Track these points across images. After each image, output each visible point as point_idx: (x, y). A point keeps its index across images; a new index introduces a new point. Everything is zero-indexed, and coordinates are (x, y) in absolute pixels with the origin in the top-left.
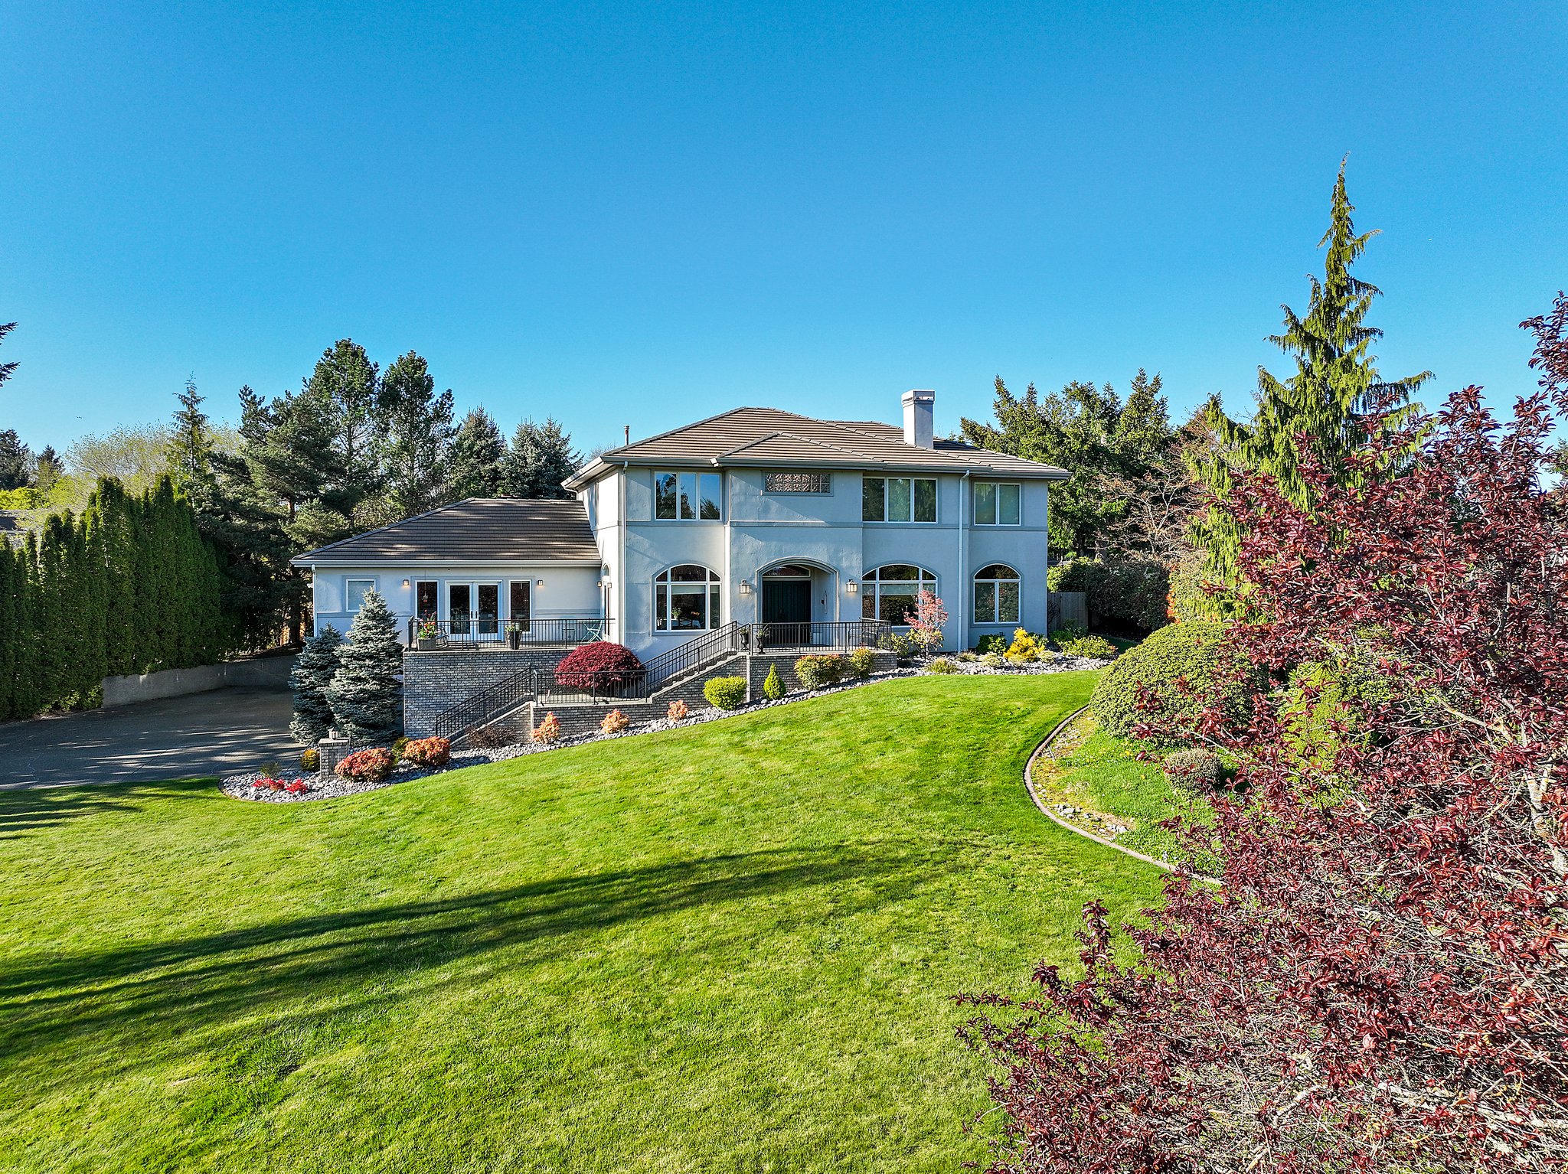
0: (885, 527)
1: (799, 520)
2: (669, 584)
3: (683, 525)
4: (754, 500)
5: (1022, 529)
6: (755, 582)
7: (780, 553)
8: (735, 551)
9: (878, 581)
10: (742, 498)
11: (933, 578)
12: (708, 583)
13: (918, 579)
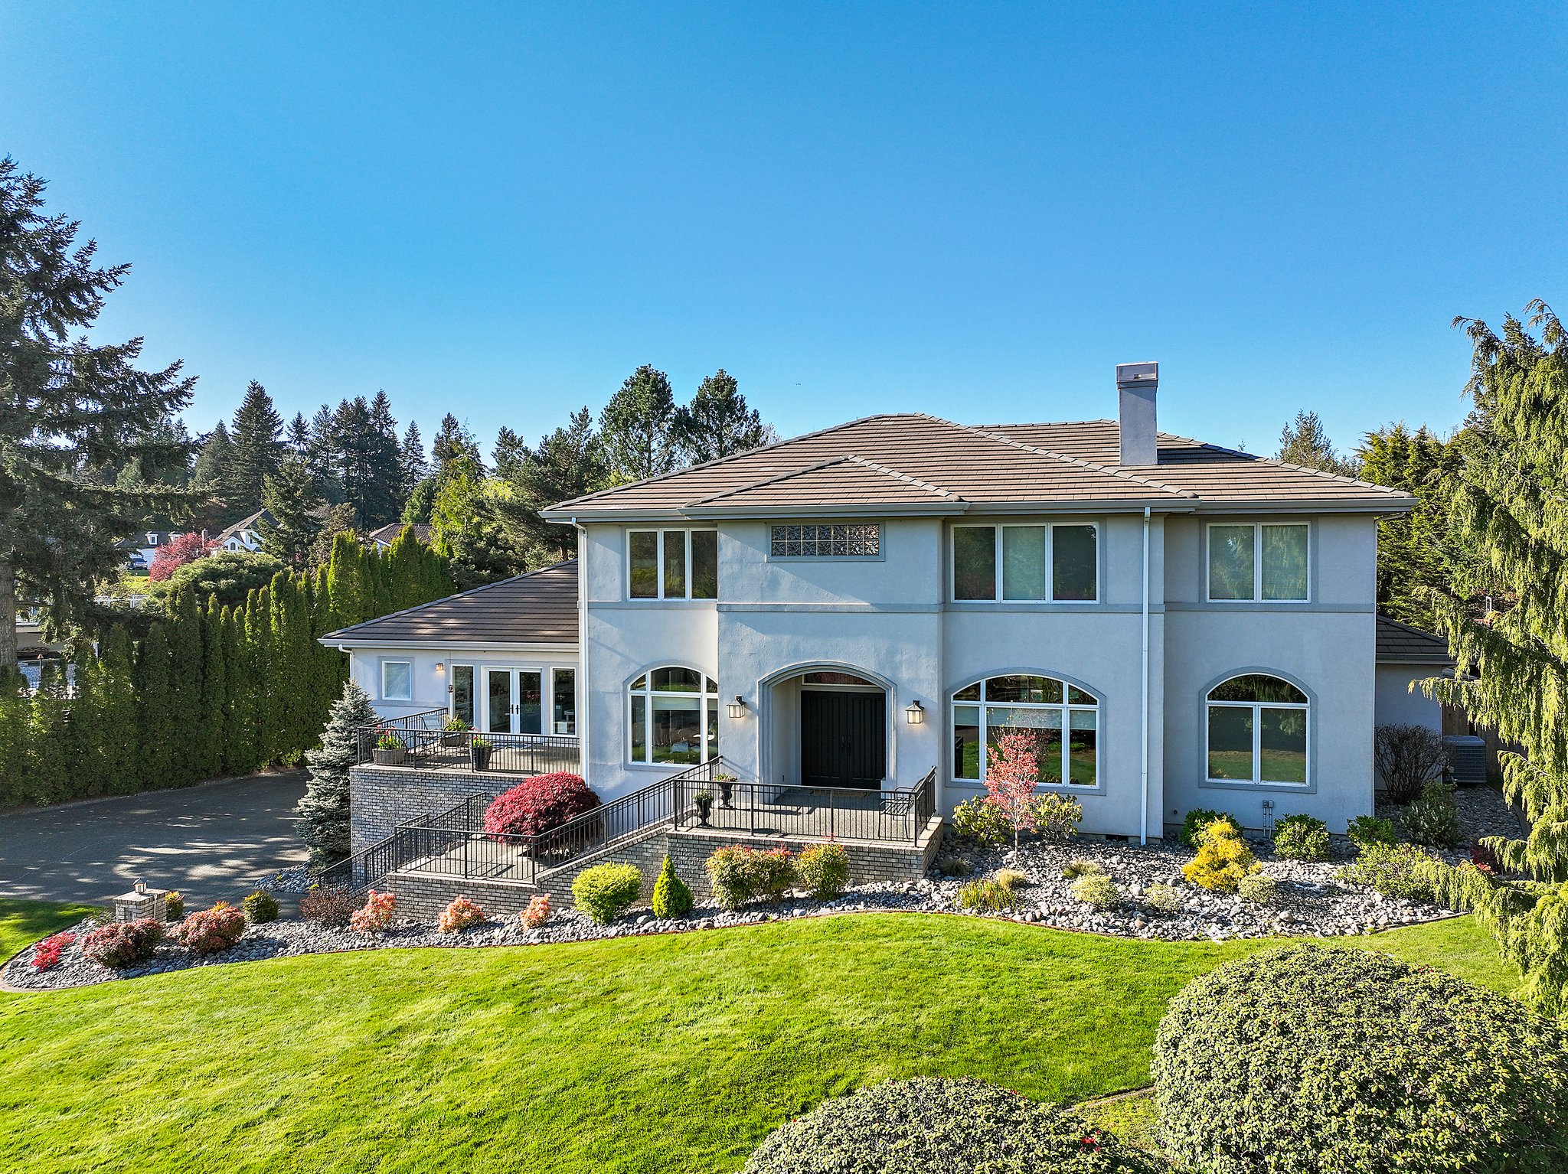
0: (993, 609)
1: (827, 601)
2: (649, 694)
3: (666, 607)
4: (754, 569)
5: (1314, 608)
6: (755, 699)
7: (796, 653)
8: (725, 649)
9: (983, 704)
10: (736, 567)
11: (1094, 702)
12: (704, 695)
13: (1060, 701)
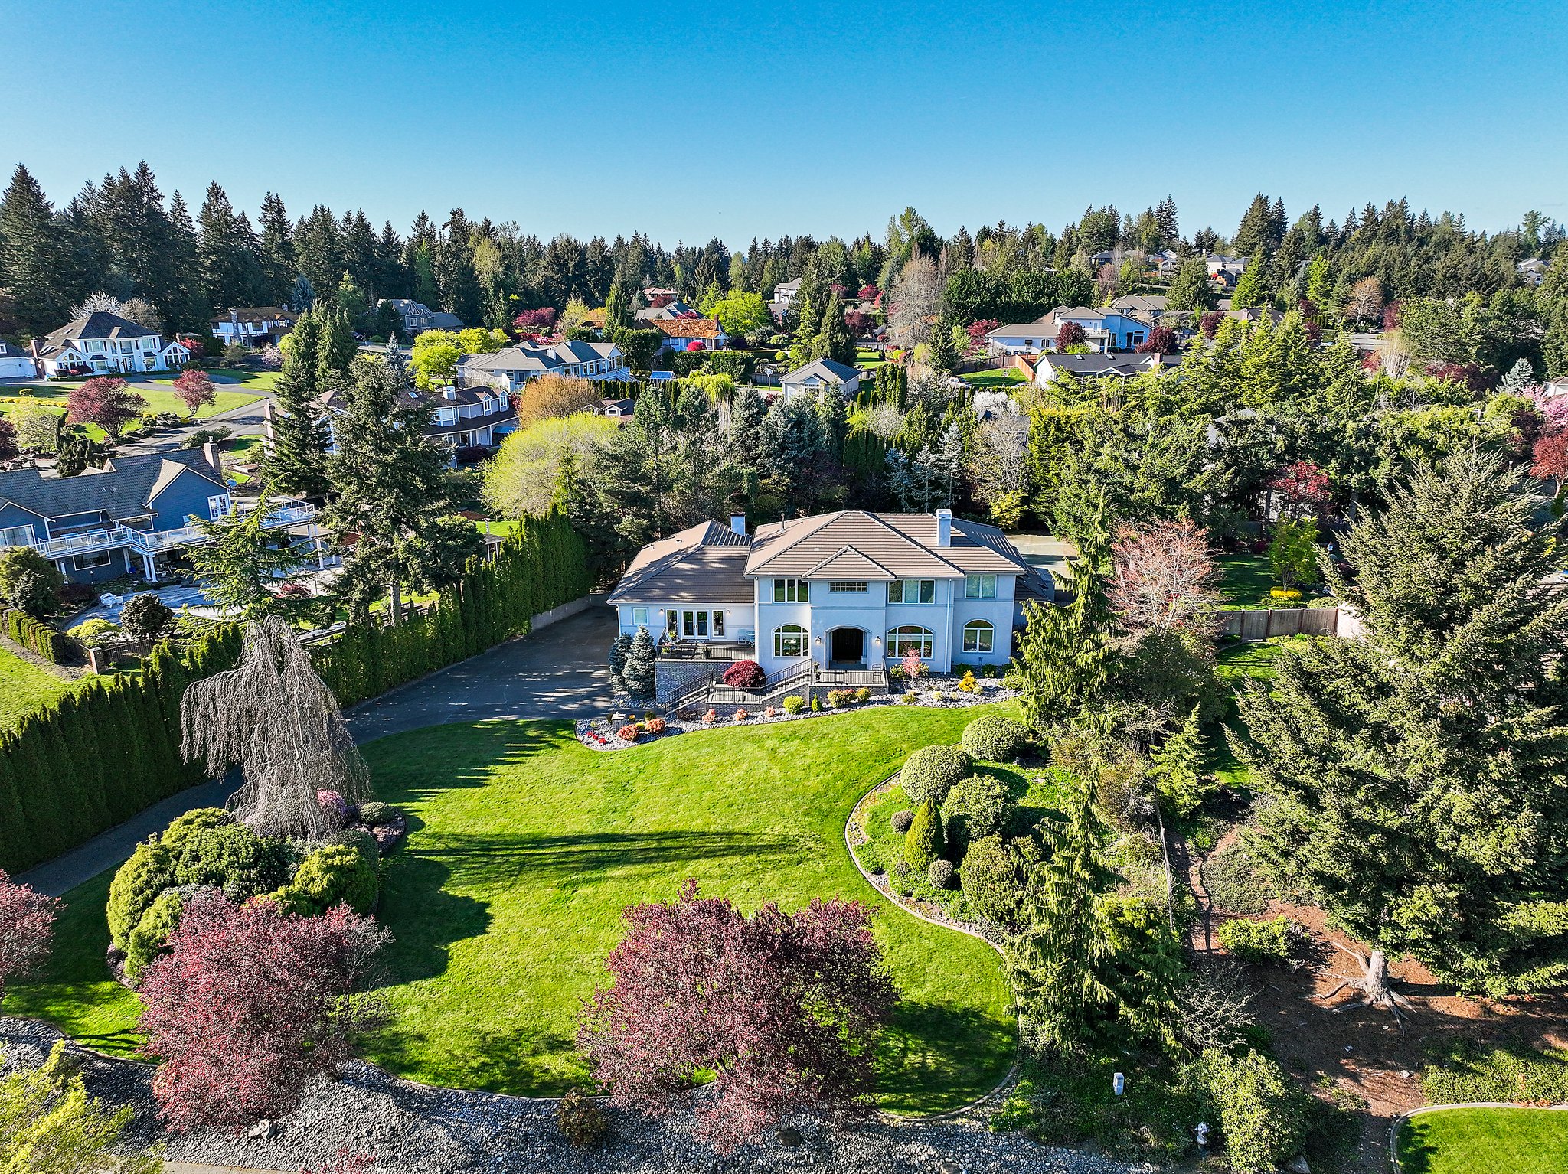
0: (901, 606)
2: (781, 633)
3: (788, 604)
4: (823, 596)
5: (996, 600)
6: (826, 637)
7: (837, 622)
8: (812, 620)
9: (897, 635)
10: (815, 594)
11: (931, 633)
12: (802, 634)
13: (921, 633)
